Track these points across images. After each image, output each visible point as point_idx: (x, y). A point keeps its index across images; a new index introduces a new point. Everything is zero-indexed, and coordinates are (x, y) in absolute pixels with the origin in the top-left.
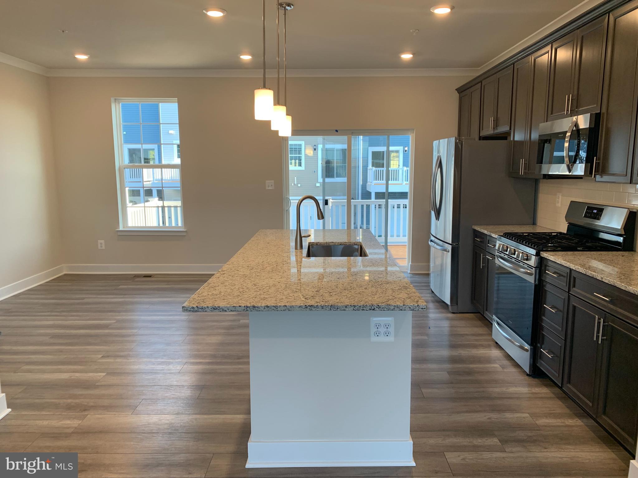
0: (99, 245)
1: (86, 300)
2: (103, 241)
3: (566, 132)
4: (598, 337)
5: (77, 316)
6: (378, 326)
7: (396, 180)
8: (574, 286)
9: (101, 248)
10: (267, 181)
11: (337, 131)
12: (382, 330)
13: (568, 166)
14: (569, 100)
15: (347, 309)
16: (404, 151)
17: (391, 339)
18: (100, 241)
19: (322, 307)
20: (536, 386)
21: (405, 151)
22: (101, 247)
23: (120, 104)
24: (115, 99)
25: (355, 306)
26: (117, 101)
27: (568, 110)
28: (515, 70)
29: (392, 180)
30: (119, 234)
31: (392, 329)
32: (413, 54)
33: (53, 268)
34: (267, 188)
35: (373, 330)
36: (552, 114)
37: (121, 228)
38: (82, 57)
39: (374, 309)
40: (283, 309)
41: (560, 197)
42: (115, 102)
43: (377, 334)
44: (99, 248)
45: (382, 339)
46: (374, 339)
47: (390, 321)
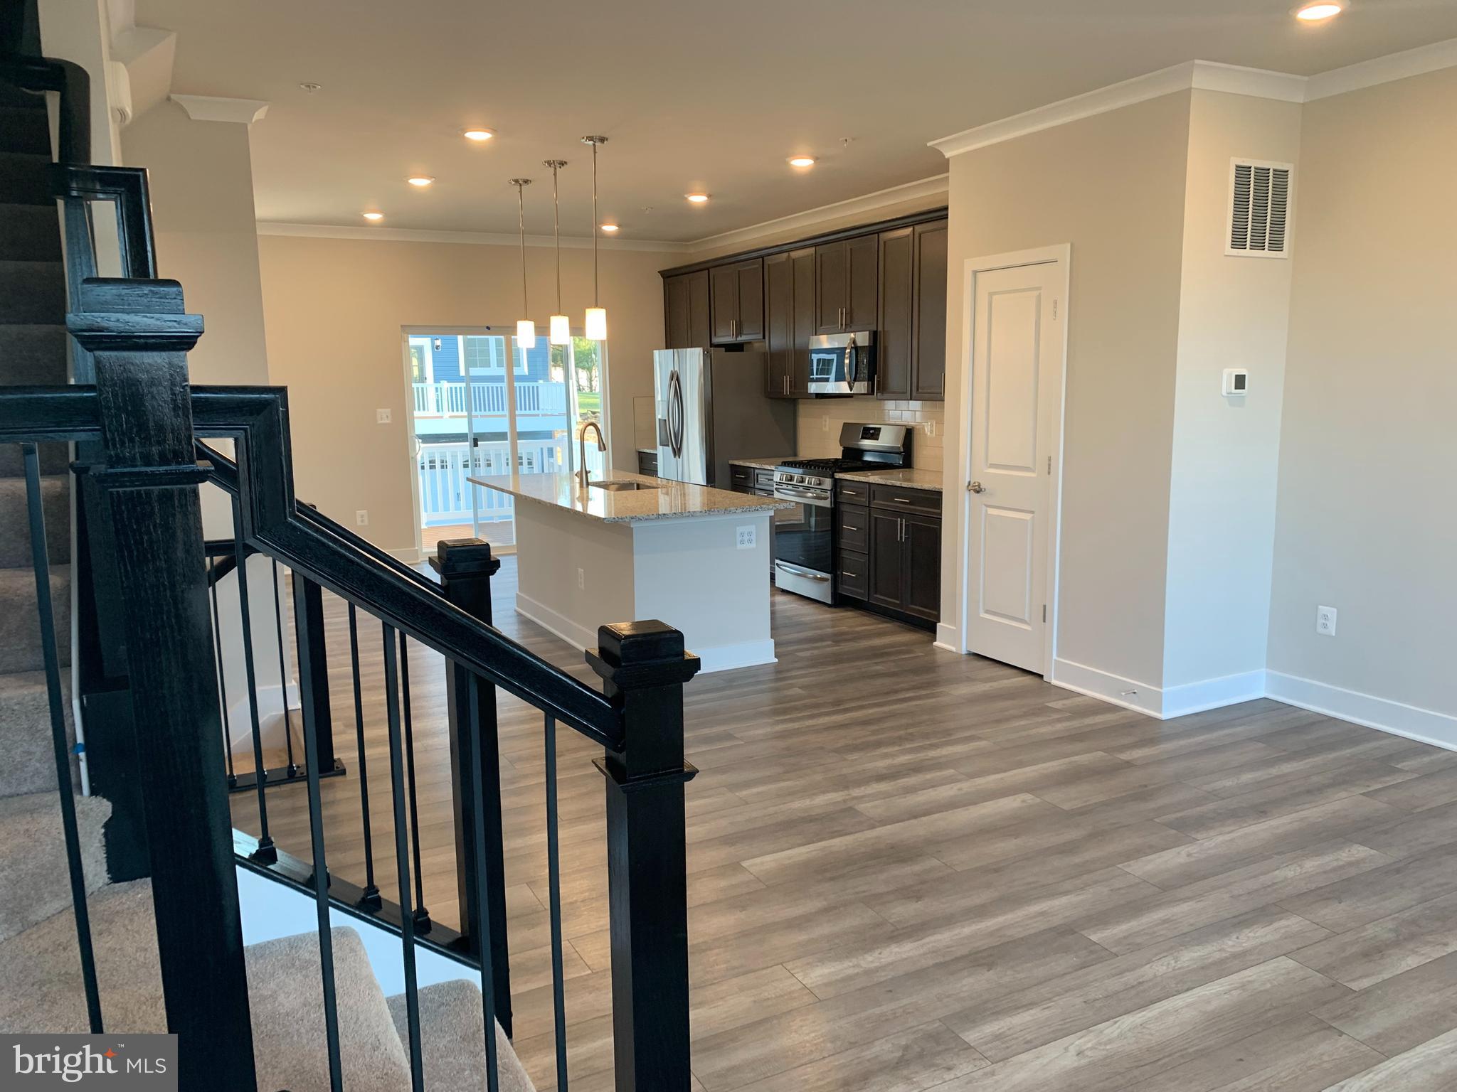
3: (846, 348)
4: (901, 537)
6: (742, 535)
8: (874, 499)
10: (379, 410)
11: (488, 328)
12: (746, 538)
13: (849, 383)
14: (842, 314)
16: (433, 348)
17: (753, 545)
20: (842, 612)
21: (437, 349)
27: (842, 325)
28: (766, 267)
29: (419, 409)
31: (753, 537)
32: (619, 226)
34: (380, 422)
35: (739, 538)
36: (821, 326)
41: (828, 420)
43: (742, 542)
45: (746, 546)
46: (739, 546)
47: (752, 528)
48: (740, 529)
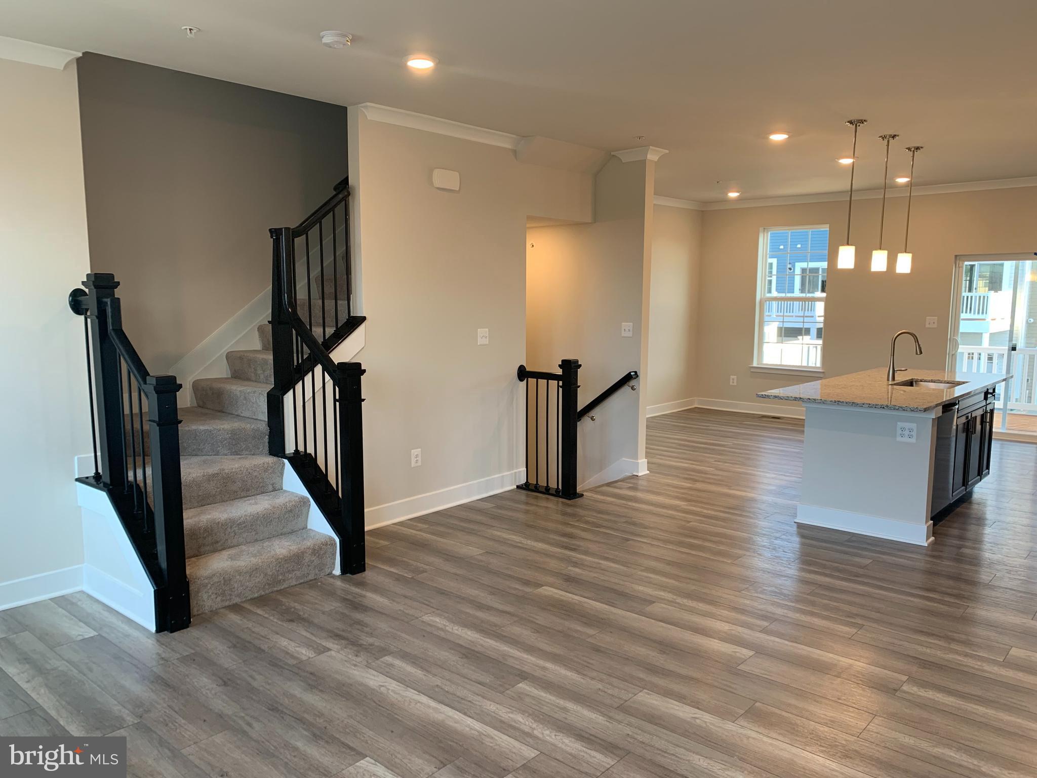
0: (731, 381)
1: (710, 428)
2: (735, 377)
5: (701, 436)
6: (903, 429)
7: (970, 312)
9: (733, 384)
12: (907, 433)
15: (864, 406)
17: (913, 440)
18: (732, 377)
19: (847, 403)
22: (733, 382)
23: (769, 233)
24: (764, 228)
25: (870, 404)
26: (766, 231)
29: (966, 312)
30: (752, 370)
31: (914, 433)
33: (687, 398)
35: (899, 432)
37: (755, 364)
38: (733, 195)
39: (883, 408)
40: (819, 401)
42: (764, 231)
43: (902, 436)
44: (731, 383)
45: (906, 439)
46: (899, 439)
47: (914, 426)
48: (900, 424)
